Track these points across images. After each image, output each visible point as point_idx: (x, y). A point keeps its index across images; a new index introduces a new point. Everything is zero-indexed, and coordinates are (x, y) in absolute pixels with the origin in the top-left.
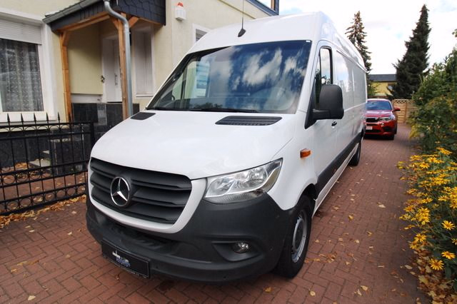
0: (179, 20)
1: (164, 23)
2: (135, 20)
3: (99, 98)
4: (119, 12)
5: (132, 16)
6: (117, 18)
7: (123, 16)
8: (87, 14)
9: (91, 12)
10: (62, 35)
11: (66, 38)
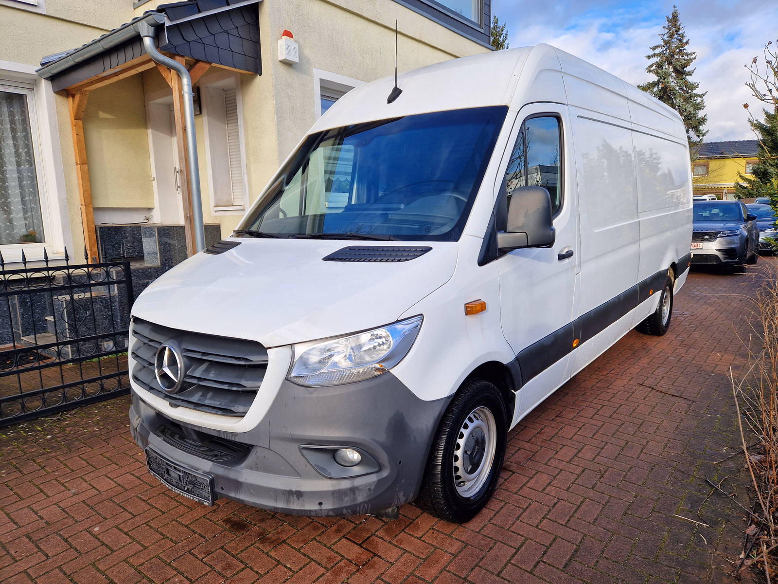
0: (287, 64)
1: (259, 72)
2: (202, 68)
3: (147, 215)
5: (198, 61)
8: (115, 59)
9: (122, 55)
10: (73, 99)
11: (79, 105)
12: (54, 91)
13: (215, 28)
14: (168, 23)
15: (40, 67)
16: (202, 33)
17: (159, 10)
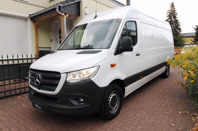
0: (86, 14)
1: (79, 15)
2: (68, 15)
3: (50, 49)
4: (62, 13)
5: (67, 14)
6: (61, 15)
7: (63, 14)
8: (48, 13)
9: (50, 13)
10: (36, 22)
11: (37, 24)
12: (31, 21)
13: (71, 6)
14: (62, 6)
16: (68, 8)
17: (60, 3)
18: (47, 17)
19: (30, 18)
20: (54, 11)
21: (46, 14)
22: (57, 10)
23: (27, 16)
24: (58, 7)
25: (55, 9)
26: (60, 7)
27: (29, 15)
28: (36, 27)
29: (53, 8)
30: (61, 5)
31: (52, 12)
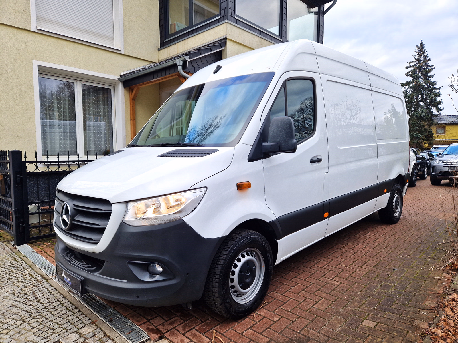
4: (188, 73)
8: (159, 74)
9: (164, 73)
10: (132, 92)
11: (135, 94)
12: (124, 87)
14: (188, 61)
15: (120, 77)
17: (186, 55)
18: (157, 81)
19: (121, 82)
20: (172, 70)
21: (156, 76)
22: (180, 68)
23: (116, 77)
24: (181, 63)
25: (175, 66)
26: (185, 62)
27: (120, 76)
28: (132, 100)
29: (171, 63)
30: (187, 58)
31: (168, 72)
